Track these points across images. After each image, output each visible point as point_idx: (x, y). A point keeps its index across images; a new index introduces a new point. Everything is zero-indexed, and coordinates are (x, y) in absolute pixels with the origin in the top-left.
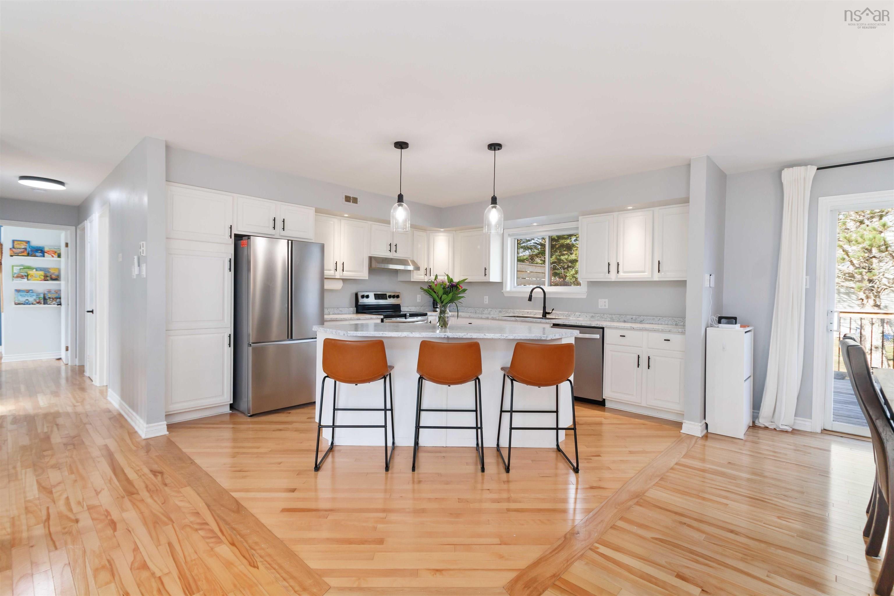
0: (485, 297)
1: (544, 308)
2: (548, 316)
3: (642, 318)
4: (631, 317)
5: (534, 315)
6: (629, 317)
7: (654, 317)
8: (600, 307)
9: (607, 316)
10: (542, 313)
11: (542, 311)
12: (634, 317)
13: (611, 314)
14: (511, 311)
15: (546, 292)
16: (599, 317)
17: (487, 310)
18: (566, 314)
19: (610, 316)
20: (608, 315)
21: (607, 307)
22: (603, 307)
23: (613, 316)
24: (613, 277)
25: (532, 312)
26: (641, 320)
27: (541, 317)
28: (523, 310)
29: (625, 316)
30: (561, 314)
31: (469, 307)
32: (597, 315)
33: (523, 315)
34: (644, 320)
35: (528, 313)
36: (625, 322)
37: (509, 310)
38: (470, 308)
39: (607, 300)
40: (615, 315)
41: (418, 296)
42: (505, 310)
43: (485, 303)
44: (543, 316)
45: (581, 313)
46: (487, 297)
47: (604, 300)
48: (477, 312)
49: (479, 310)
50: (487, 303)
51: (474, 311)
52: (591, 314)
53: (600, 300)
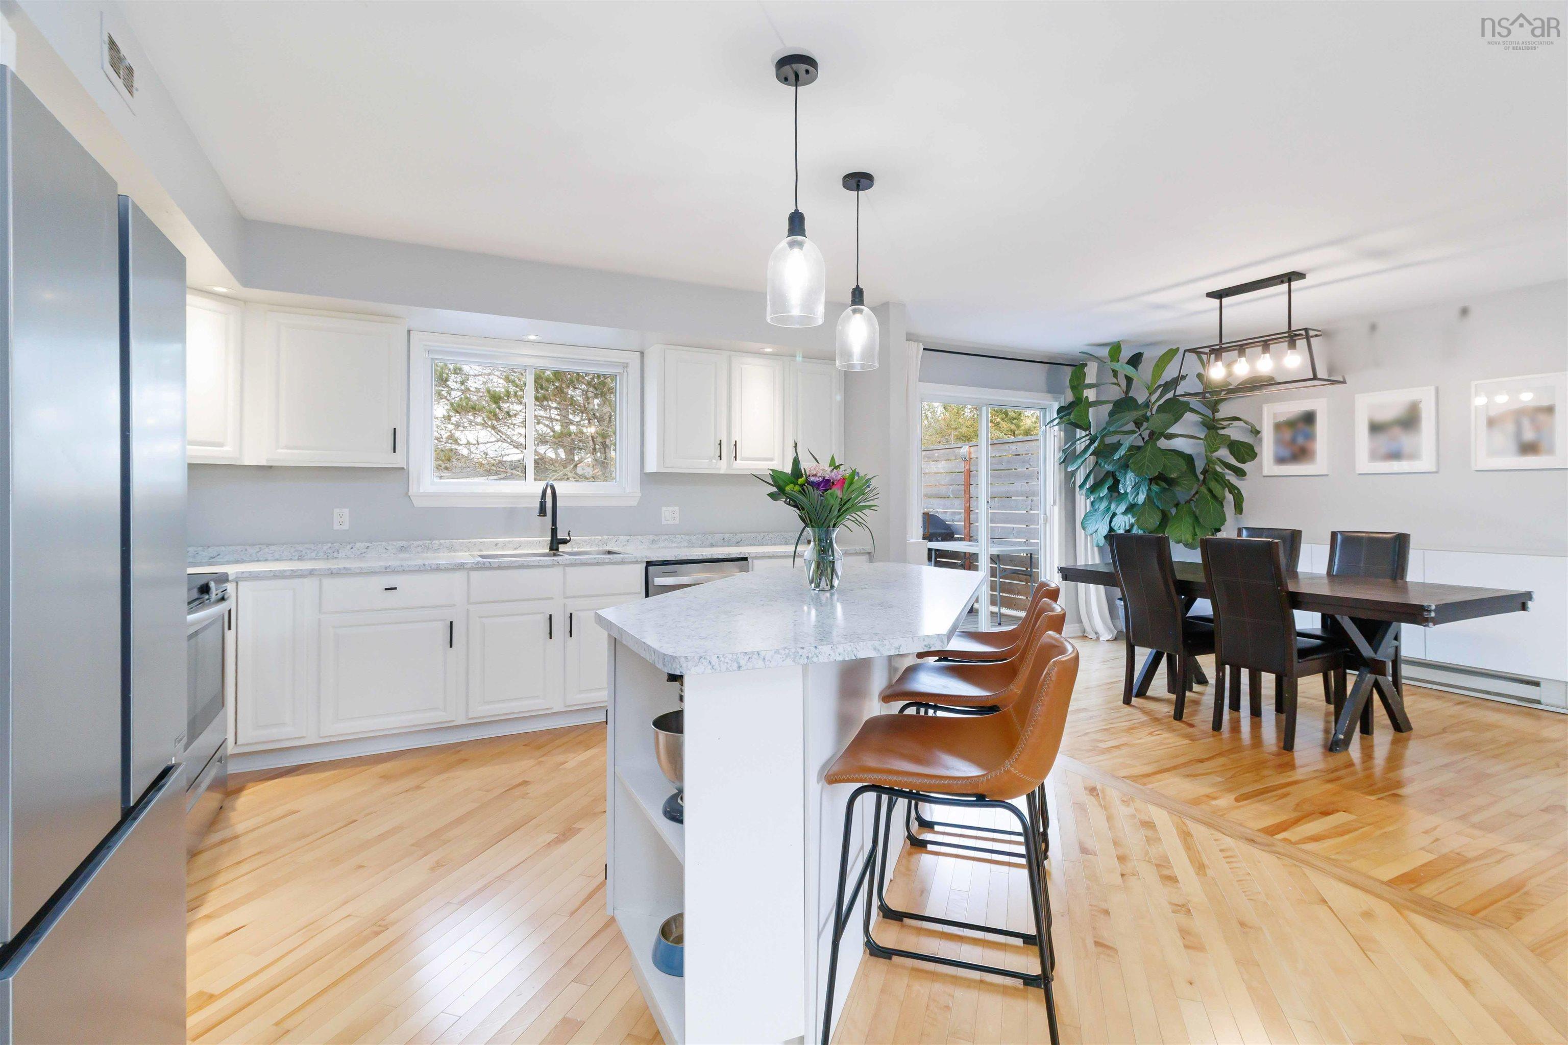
0: (337, 511)
1: (554, 531)
2: (562, 548)
3: (739, 537)
4: (722, 536)
5: (515, 549)
6: (719, 537)
8: (664, 523)
9: (682, 538)
10: (549, 542)
11: (550, 538)
12: (727, 536)
13: (688, 534)
14: (441, 544)
15: (557, 495)
17: (349, 547)
18: (597, 542)
19: (687, 538)
20: (683, 536)
21: (677, 522)
22: (671, 522)
23: (693, 538)
24: (723, 467)
25: (509, 542)
26: (738, 541)
27: (547, 551)
29: (712, 536)
30: (585, 541)
31: (268, 545)
32: (663, 537)
33: (481, 551)
34: (741, 540)
35: (496, 545)
36: (712, 546)
37: (437, 542)
38: (273, 548)
39: (677, 508)
40: (694, 534)
42: (420, 543)
43: (337, 527)
44: (551, 549)
45: (630, 536)
46: (346, 511)
47: (671, 509)
48: (305, 557)
49: (314, 550)
50: (346, 527)
51: (294, 554)
52: (651, 537)
53: (664, 509)
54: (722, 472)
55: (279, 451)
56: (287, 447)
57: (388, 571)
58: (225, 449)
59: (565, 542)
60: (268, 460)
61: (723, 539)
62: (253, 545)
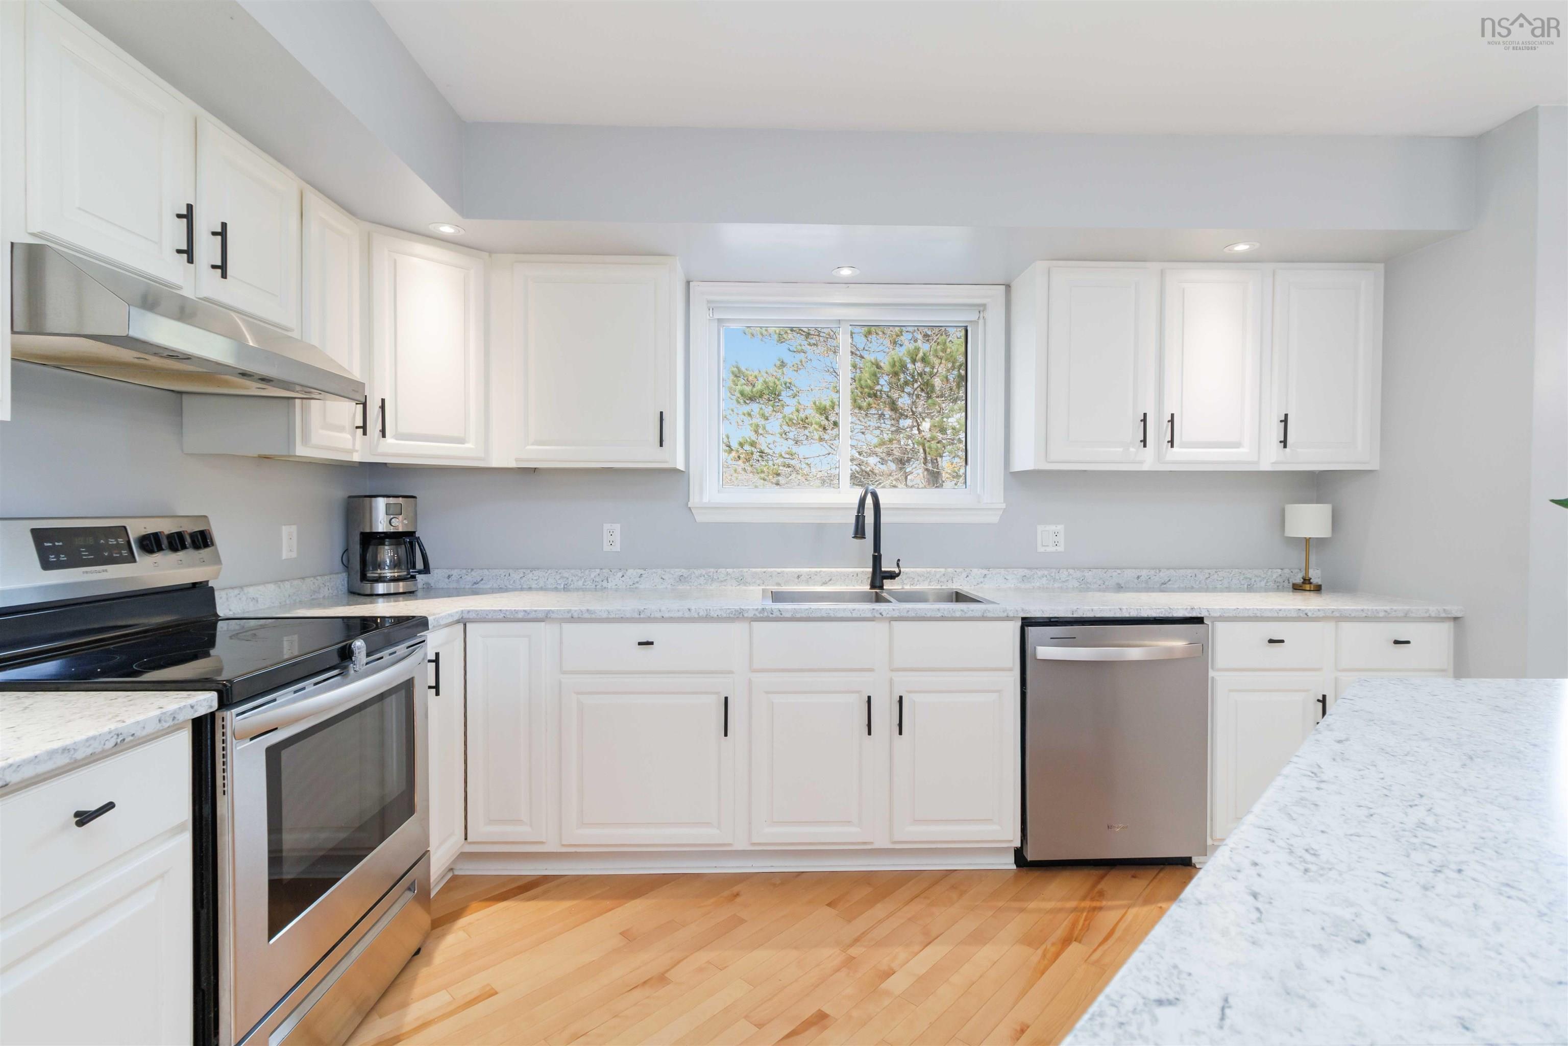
0: (607, 527)
1: (877, 560)
2: (888, 584)
3: (1164, 575)
4: (1137, 572)
5: (825, 583)
6: (1130, 574)
7: (1196, 571)
8: (1041, 549)
9: (1069, 575)
11: (871, 570)
12: (1145, 572)
13: (1079, 569)
14: (728, 574)
15: (881, 506)
16: (1045, 578)
17: (620, 574)
18: (938, 576)
19: (1078, 574)
20: (1071, 571)
21: (1061, 548)
22: (1051, 549)
23: (1088, 575)
24: (1148, 459)
25: (816, 574)
26: (1163, 581)
27: (866, 588)
28: (779, 570)
29: (1119, 571)
30: (920, 575)
31: (533, 569)
32: (1040, 573)
33: (778, 584)
34: (1170, 580)
35: (798, 577)
36: (1119, 588)
37: (723, 570)
38: (536, 573)
39: (1060, 528)
40: (1090, 569)
41: (285, 530)
42: (703, 571)
43: (607, 548)
44: (873, 586)
45: (988, 568)
46: (617, 527)
47: (1053, 528)
48: (572, 586)
49: (581, 577)
50: (617, 547)
51: (559, 582)
52: (1022, 572)
53: (1040, 528)
54: (1146, 467)
55: (529, 447)
56: (538, 443)
57: (641, 618)
58: (467, 445)
59: (892, 576)
60: (517, 460)
61: (1138, 577)
62: (516, 569)
